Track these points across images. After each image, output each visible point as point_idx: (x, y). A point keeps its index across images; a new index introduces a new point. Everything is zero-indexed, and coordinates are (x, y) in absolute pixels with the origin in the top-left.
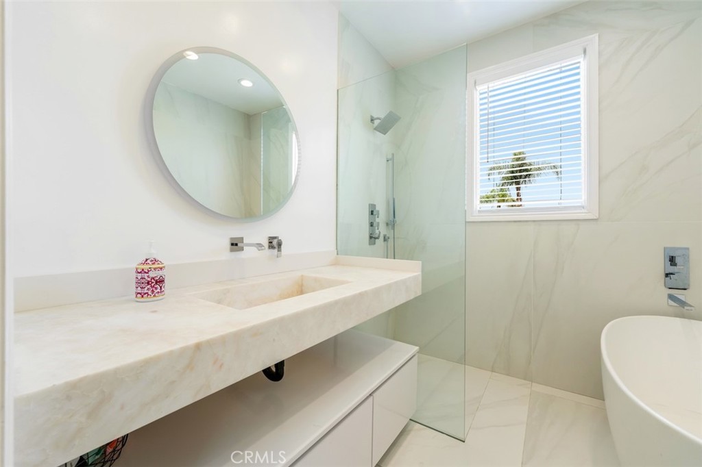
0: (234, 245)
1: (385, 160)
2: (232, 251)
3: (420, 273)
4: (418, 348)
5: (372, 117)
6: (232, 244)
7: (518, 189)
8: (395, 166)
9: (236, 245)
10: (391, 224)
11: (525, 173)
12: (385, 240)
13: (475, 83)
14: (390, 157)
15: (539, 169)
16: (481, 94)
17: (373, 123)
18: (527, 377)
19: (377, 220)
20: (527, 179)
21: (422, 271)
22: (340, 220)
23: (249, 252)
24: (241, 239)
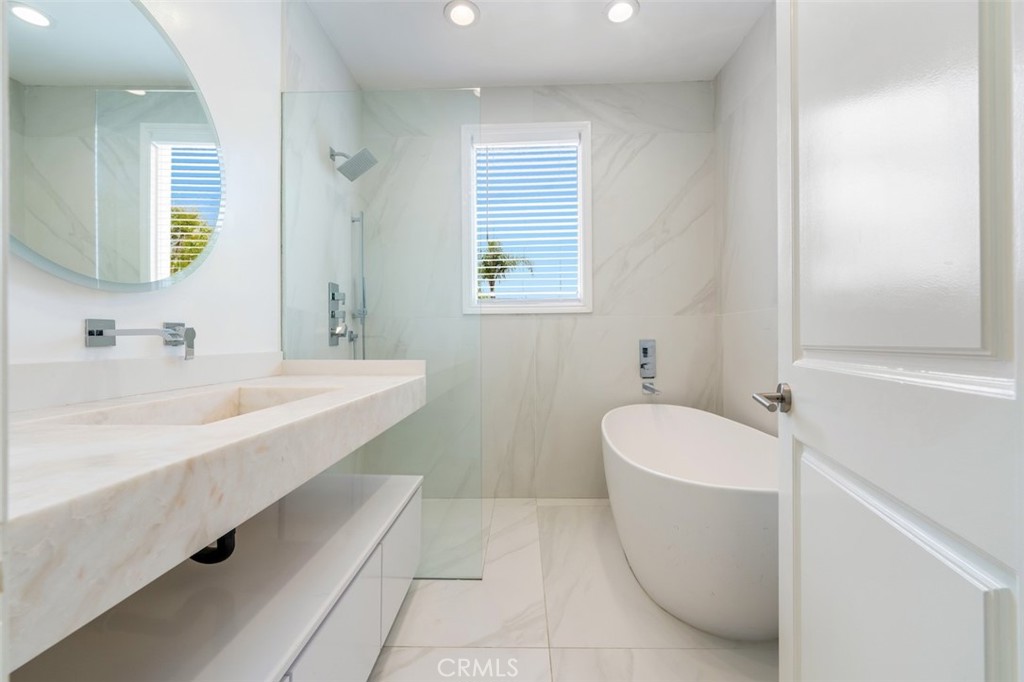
0: (96, 334)
1: (350, 220)
2: (88, 345)
3: (423, 376)
4: (422, 477)
5: (332, 150)
6: (91, 333)
7: (492, 284)
8: (365, 229)
9: (100, 333)
10: (360, 315)
11: (499, 267)
12: (351, 340)
13: (472, 138)
14: (357, 216)
15: (514, 263)
16: (479, 155)
17: (334, 160)
18: (531, 494)
19: (341, 308)
20: (501, 274)
21: (427, 374)
22: (288, 303)
23: (126, 348)
24: (111, 324)
